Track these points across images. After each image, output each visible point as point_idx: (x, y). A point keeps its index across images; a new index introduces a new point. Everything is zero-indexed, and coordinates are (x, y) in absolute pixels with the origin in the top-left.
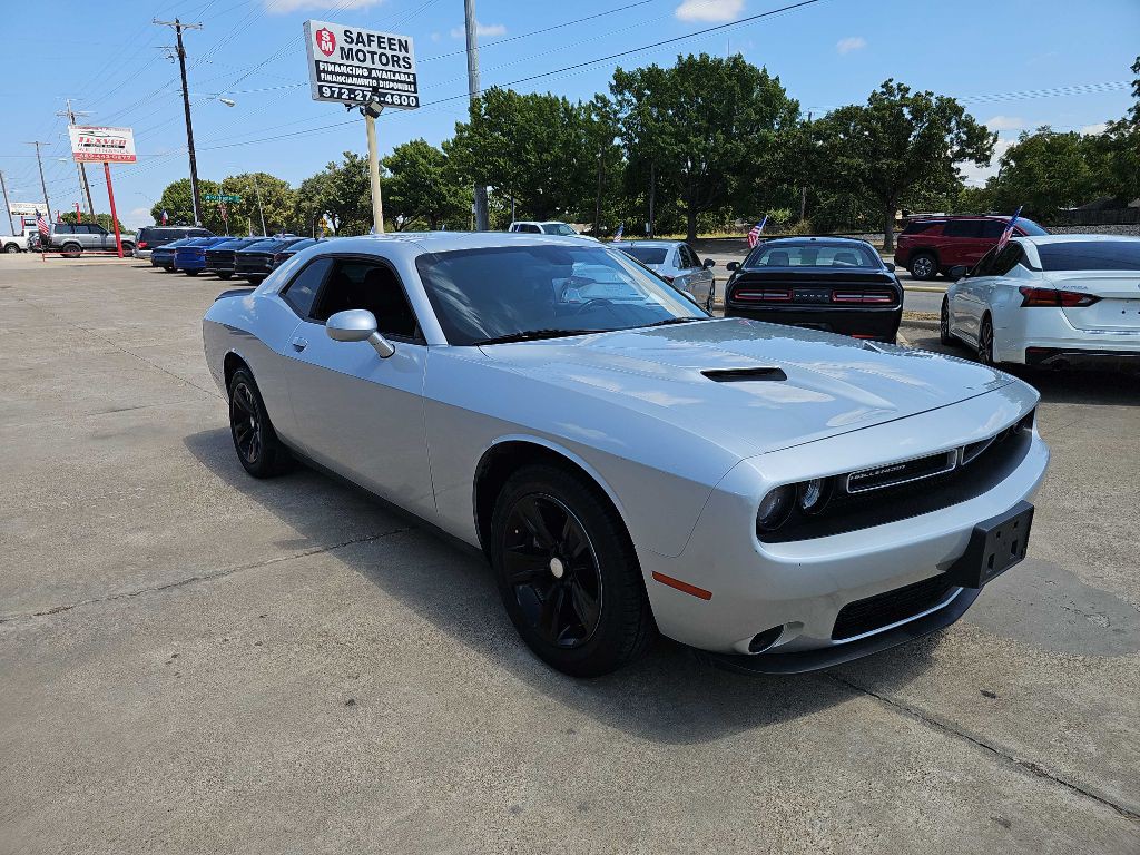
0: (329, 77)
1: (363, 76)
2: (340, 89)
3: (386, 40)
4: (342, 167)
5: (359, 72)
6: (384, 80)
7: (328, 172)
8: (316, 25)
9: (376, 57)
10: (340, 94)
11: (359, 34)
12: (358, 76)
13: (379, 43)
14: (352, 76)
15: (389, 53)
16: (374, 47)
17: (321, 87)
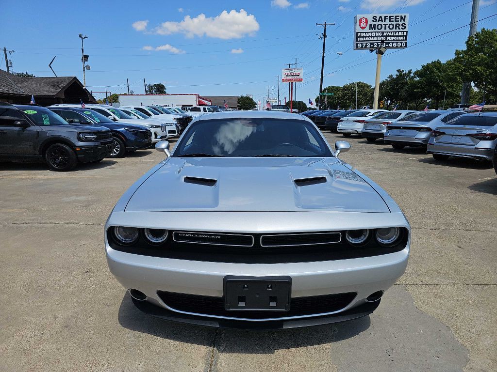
0: (362, 39)
1: (379, 36)
2: (367, 43)
3: (394, 17)
4: (395, 77)
5: (377, 34)
6: (389, 36)
7: (389, 79)
8: (359, 16)
9: (387, 26)
10: (366, 46)
11: (381, 17)
12: (377, 37)
13: (390, 19)
14: (373, 37)
15: (394, 23)
16: (387, 22)
17: (357, 44)
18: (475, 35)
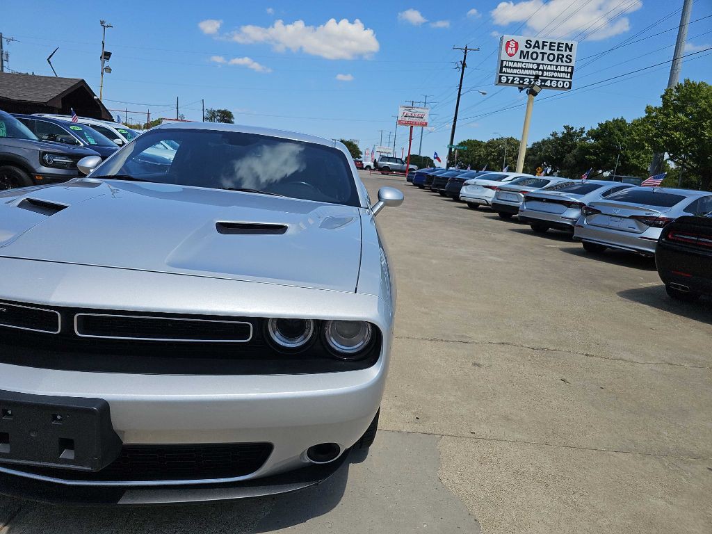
0: (508, 70)
1: (533, 69)
2: (514, 77)
3: (556, 45)
4: (560, 135)
5: (530, 66)
6: (547, 71)
7: (552, 138)
8: (507, 38)
9: (546, 56)
10: (513, 81)
11: (537, 42)
12: (530, 69)
13: (551, 46)
14: (525, 69)
15: (556, 53)
16: (546, 50)
17: (500, 77)
18: (676, 88)
